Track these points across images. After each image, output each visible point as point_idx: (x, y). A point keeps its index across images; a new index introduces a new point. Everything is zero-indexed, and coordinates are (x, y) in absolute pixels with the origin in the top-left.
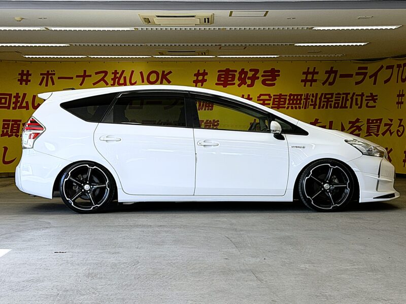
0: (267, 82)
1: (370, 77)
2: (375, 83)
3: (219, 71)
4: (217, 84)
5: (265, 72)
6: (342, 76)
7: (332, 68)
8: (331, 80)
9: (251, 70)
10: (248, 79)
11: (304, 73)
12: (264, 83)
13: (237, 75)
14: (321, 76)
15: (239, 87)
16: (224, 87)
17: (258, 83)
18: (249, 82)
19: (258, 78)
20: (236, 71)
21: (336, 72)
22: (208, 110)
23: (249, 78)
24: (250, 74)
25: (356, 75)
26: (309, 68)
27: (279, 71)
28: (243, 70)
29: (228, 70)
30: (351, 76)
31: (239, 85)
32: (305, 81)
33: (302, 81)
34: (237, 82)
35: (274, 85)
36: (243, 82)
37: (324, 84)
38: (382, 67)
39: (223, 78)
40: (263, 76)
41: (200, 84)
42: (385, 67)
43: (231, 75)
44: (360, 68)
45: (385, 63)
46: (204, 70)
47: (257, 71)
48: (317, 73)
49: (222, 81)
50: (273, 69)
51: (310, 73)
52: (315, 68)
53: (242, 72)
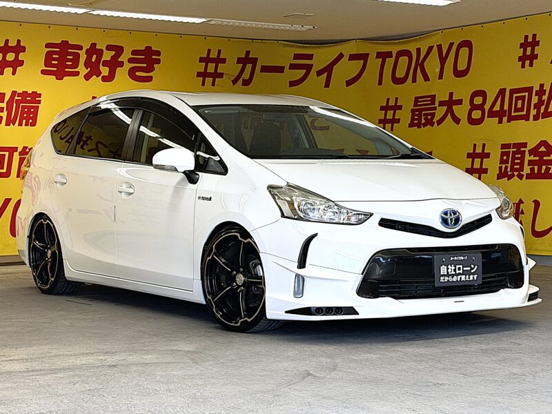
0: (137, 74)
1: (319, 73)
2: (327, 85)
3: (48, 46)
4: (43, 72)
5: (134, 52)
6: (265, 69)
7: (248, 53)
8: (246, 75)
9: (109, 48)
10: (103, 65)
11: (201, 60)
12: (132, 73)
13: (83, 57)
14: (230, 68)
15: (87, 80)
16: (57, 79)
17: (122, 73)
18: (105, 71)
19: (121, 64)
20: (80, 48)
21: (254, 61)
22: (26, 125)
23: (105, 64)
24: (107, 56)
25: (290, 68)
26: (209, 51)
27: (158, 53)
28: (94, 45)
29: (65, 45)
30: (280, 69)
31: (87, 77)
32: (203, 75)
33: (199, 75)
34: (83, 70)
35: (149, 79)
36: (93, 71)
37: (234, 82)
38: (341, 56)
39: (55, 59)
40: (130, 61)
41: (11, 69)
42: (346, 57)
43: (70, 54)
44: (297, 57)
45: (347, 49)
46: (19, 41)
47: (119, 50)
48: (224, 61)
49: (54, 66)
50: (149, 48)
51: (212, 60)
52: (220, 51)
53: (93, 50)
